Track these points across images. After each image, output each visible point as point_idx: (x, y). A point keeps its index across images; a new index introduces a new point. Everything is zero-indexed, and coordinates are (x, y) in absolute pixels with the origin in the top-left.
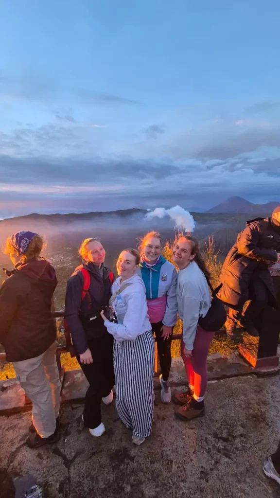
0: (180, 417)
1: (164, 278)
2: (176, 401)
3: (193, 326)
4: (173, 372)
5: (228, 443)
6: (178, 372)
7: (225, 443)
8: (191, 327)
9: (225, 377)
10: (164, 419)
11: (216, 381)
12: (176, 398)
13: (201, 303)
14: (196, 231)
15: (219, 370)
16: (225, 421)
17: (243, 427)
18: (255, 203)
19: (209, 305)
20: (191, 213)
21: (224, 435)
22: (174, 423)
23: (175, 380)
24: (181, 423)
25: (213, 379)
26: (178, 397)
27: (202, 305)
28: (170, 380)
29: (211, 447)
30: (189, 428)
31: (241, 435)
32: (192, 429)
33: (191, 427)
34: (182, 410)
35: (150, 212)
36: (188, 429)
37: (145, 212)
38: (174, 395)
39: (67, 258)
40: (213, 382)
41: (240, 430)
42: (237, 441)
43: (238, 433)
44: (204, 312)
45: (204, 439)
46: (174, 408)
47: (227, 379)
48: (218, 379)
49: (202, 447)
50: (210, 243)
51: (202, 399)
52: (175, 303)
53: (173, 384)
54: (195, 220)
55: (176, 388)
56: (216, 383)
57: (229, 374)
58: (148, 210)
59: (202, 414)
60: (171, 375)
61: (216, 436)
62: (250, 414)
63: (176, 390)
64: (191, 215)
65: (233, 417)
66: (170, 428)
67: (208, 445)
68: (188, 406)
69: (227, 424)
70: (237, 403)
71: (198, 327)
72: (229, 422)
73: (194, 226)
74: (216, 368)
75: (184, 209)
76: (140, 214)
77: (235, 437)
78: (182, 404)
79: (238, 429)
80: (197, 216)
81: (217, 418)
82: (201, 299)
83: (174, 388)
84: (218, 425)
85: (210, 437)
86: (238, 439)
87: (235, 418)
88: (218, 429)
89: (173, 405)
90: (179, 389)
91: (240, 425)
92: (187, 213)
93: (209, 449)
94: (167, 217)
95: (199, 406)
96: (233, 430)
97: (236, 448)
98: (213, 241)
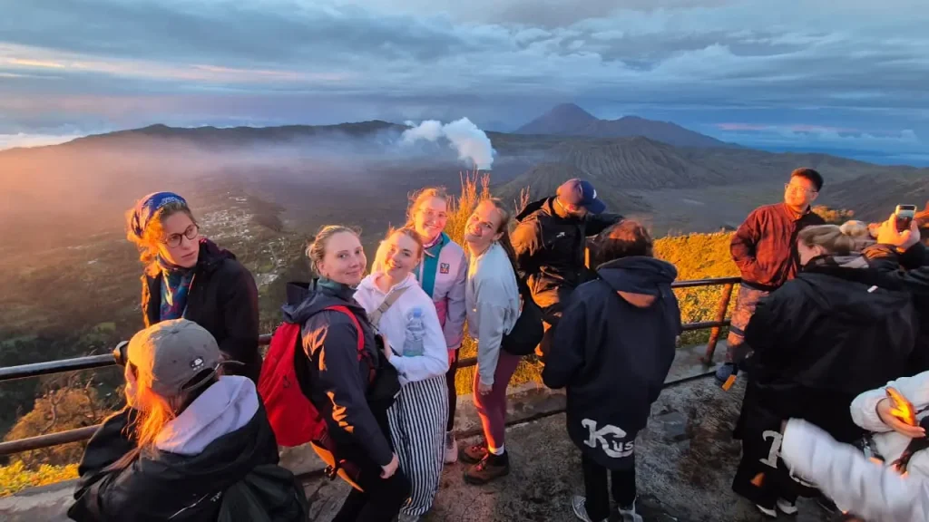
0: (471, 480)
1: (445, 270)
2: (465, 457)
3: (495, 347)
4: (459, 416)
5: (543, 505)
6: (467, 415)
7: (536, 506)
8: (491, 349)
9: (540, 416)
10: (447, 486)
11: (527, 423)
12: (467, 455)
13: (506, 311)
14: (496, 169)
15: (532, 407)
16: (540, 477)
17: (564, 481)
18: (601, 117)
19: (518, 313)
20: (489, 134)
21: (538, 494)
22: (463, 490)
23: (464, 428)
24: (473, 488)
25: (522, 421)
26: (468, 451)
27: (507, 314)
28: (455, 429)
29: (517, 513)
30: (486, 493)
31: (561, 492)
32: (490, 493)
33: (490, 491)
34: (473, 470)
35: (410, 127)
36: (484, 495)
37: (402, 128)
38: (463, 450)
39: (238, 219)
40: (523, 425)
41: (559, 485)
42: (556, 499)
43: (557, 490)
44: (509, 326)
45: (508, 504)
46: (462, 469)
47: (543, 419)
48: (529, 420)
49: (505, 516)
50: (522, 200)
51: (501, 451)
52: (461, 312)
53: (460, 435)
54: (494, 146)
55: (465, 440)
56: (526, 426)
57: (546, 411)
58: (408, 123)
59: (505, 473)
60: (458, 422)
61: (525, 498)
62: (574, 464)
63: (465, 443)
64: (489, 137)
65: (550, 469)
66: (456, 497)
67: (513, 510)
68: (484, 463)
69: (542, 481)
70: (557, 450)
71: (501, 349)
72: (544, 477)
73: (492, 160)
74: (527, 405)
75: (475, 126)
76: (391, 133)
77: (552, 496)
78: (475, 461)
79: (557, 484)
80: (498, 139)
81: (527, 474)
82: (505, 305)
83: (462, 440)
84: (528, 483)
85: (516, 500)
86: (557, 498)
87: (553, 471)
88: (528, 488)
89: (460, 465)
90: (470, 440)
91: (560, 479)
92: (481, 134)
93: (515, 515)
94: (443, 141)
95: (501, 461)
96: (550, 488)
97: (554, 510)
98: (527, 198)
